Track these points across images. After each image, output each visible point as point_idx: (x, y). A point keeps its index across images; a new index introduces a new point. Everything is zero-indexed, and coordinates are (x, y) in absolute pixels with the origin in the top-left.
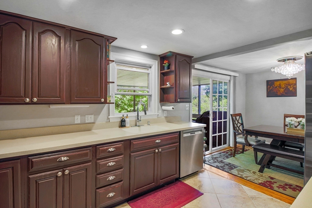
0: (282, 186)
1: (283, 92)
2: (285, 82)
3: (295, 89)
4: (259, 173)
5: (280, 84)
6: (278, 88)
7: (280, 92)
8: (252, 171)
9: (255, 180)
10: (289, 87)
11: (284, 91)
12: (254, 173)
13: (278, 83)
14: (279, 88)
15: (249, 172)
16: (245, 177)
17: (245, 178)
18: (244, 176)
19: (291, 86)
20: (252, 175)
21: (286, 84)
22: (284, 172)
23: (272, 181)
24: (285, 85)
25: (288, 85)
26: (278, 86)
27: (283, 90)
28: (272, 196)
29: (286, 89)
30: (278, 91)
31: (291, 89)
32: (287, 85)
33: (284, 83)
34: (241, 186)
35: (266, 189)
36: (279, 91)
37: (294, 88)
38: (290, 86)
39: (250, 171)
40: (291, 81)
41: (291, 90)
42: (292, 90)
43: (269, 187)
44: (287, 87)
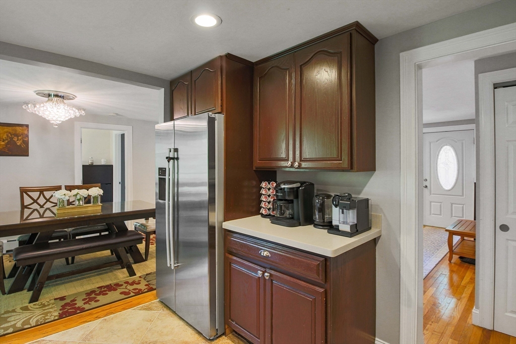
0: (86, 299)
1: (4, 146)
2: (10, 129)
3: (26, 143)
4: (34, 305)
8: (19, 309)
9: (46, 318)
10: (15, 139)
11: (6, 146)
12: (25, 309)
15: (15, 314)
16: (23, 324)
17: (26, 327)
18: (19, 325)
19: (20, 138)
20: (30, 314)
21: (10, 133)
22: (61, 282)
23: (68, 301)
24: (8, 135)
25: (13, 136)
27: (3, 143)
28: (100, 318)
29: (9, 141)
31: (20, 143)
32: (11, 135)
33: (6, 130)
34: (43, 340)
35: (78, 317)
37: (24, 141)
38: (18, 137)
39: (14, 311)
40: (19, 129)
41: (18, 144)
42: (20, 145)
43: (78, 311)
44: (12, 138)
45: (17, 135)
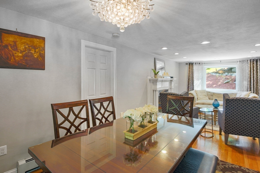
1: (22, 58)
2: (27, 40)
3: (43, 56)
5: (15, 42)
6: (10, 48)
7: (14, 59)
10: (33, 51)
13: (11, 39)
14: (14, 50)
21: (27, 44)
24: (25, 47)
26: (10, 45)
27: (20, 55)
30: (9, 55)
33: (23, 41)
36: (13, 55)
40: (36, 41)
41: (35, 57)
42: (37, 58)
45: (35, 48)
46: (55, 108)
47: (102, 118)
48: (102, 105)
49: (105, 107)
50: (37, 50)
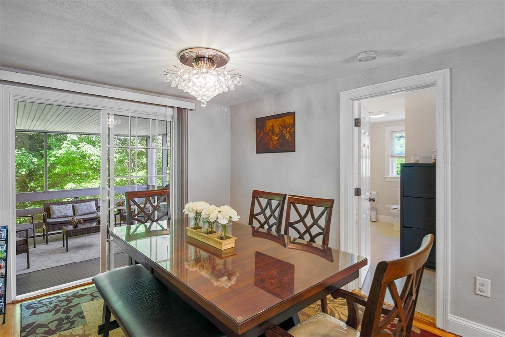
1: (277, 142)
3: (293, 136)
5: (273, 127)
6: (270, 134)
7: (273, 143)
10: (285, 132)
13: (270, 124)
14: (272, 134)
24: (279, 128)
26: (270, 130)
27: (276, 138)
29: (280, 135)
30: (270, 141)
32: (282, 127)
33: (278, 122)
36: (272, 140)
37: (291, 133)
38: (286, 129)
40: (287, 120)
41: (287, 138)
42: (288, 139)
44: (282, 132)
46: (257, 195)
47: (305, 233)
48: (310, 210)
49: (316, 216)
50: (288, 129)
